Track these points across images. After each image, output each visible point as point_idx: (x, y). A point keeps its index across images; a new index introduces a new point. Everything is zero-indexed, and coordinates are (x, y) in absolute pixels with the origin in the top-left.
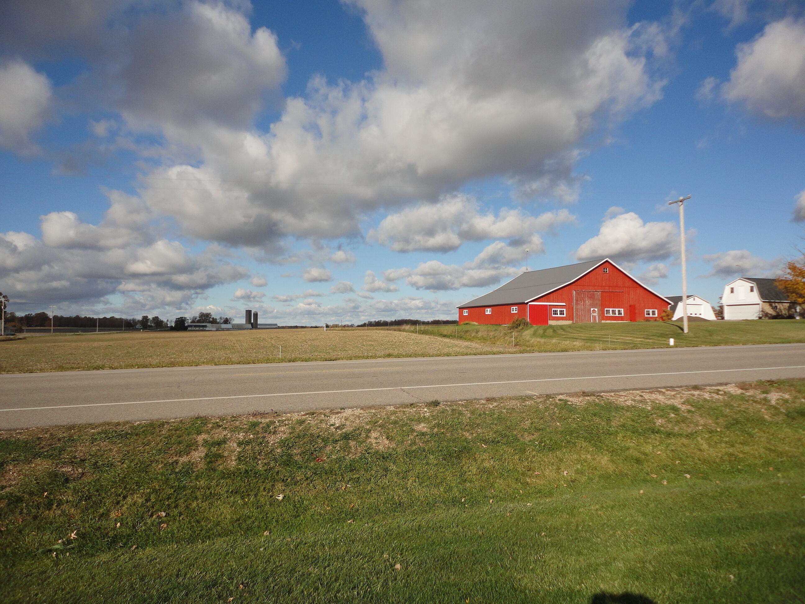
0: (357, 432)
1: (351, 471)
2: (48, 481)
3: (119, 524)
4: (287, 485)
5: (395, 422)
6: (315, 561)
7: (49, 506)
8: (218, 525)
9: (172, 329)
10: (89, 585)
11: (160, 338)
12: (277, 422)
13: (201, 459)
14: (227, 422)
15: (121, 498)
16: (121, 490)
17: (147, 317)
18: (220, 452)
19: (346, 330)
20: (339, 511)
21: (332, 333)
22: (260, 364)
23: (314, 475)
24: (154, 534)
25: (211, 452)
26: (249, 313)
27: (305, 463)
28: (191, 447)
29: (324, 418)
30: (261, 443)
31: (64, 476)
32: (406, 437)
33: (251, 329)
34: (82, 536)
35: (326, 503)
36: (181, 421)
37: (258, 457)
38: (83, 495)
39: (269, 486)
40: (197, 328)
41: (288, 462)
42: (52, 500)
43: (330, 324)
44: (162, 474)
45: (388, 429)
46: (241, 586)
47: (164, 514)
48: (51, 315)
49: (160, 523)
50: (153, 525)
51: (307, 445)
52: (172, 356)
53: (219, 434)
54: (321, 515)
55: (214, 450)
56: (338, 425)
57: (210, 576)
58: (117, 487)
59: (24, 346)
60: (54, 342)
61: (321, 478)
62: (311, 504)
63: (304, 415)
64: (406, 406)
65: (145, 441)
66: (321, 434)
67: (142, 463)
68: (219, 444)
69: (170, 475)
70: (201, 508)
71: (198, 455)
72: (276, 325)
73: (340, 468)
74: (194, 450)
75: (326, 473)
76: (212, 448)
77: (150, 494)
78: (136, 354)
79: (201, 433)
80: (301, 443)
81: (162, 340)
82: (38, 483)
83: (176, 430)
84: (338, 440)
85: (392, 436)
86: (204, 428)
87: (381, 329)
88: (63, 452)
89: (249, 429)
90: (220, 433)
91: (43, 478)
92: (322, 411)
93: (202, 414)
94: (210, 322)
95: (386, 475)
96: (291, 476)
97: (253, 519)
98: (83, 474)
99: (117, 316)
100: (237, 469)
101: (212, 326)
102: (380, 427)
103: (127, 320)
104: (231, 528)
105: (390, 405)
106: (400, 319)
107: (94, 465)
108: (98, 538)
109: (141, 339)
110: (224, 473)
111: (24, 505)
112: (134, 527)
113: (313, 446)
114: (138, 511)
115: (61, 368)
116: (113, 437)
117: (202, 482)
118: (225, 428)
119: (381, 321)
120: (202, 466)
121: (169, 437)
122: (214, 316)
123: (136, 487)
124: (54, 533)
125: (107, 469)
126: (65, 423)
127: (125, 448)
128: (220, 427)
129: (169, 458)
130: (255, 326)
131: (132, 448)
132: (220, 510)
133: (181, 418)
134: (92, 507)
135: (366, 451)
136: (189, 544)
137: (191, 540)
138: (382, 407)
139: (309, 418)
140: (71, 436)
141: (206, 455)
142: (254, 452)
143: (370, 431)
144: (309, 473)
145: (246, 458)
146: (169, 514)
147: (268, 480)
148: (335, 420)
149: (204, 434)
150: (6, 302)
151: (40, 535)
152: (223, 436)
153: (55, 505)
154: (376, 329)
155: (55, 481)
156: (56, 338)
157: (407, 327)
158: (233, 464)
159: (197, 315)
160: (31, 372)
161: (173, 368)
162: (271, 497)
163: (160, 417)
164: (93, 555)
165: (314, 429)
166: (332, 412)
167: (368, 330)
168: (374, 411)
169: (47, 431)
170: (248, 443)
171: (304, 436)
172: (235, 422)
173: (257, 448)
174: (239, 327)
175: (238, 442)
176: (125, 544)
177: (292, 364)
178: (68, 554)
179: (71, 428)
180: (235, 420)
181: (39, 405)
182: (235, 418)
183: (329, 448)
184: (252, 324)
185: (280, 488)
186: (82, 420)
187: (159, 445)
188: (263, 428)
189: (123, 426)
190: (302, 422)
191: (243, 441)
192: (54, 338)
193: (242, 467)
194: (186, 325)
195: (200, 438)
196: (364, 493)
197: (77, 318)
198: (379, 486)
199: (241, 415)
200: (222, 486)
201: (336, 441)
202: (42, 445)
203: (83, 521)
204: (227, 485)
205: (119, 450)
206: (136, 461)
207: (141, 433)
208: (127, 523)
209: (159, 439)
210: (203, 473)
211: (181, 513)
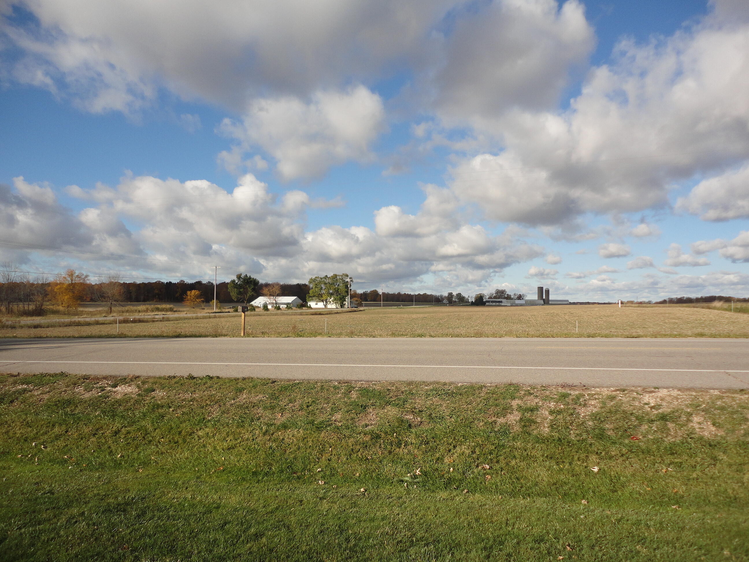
0: (676, 414)
1: (672, 454)
2: (397, 424)
3: (452, 469)
4: (602, 458)
5: (722, 408)
6: (642, 541)
7: (399, 445)
8: (536, 485)
9: (473, 304)
10: (436, 516)
11: (464, 312)
12: (586, 395)
13: (517, 422)
14: (538, 391)
15: (451, 447)
16: (451, 440)
17: (452, 293)
18: (533, 418)
19: (643, 307)
20: (661, 494)
21: (628, 310)
22: (559, 338)
23: (629, 453)
24: (481, 483)
25: (525, 417)
26: (541, 289)
27: (619, 439)
28: (506, 410)
29: (636, 396)
30: (572, 414)
31: (407, 422)
32: (737, 426)
33: (543, 305)
34: (425, 474)
35: (646, 483)
36: (496, 386)
37: (570, 427)
38: (423, 440)
39: (583, 456)
40: (494, 304)
41: (601, 436)
42: (400, 440)
43: (625, 300)
44: (484, 431)
45: (714, 415)
46: (568, 548)
47: (488, 467)
48: (380, 292)
49: (485, 474)
50: (479, 475)
51: (620, 422)
52: (476, 328)
53: (532, 402)
54: (640, 494)
55: (528, 415)
56: (653, 405)
57: (537, 531)
58: (448, 437)
59: (364, 316)
60: (384, 314)
61: (638, 456)
62: (629, 481)
63: (614, 391)
64: (735, 391)
65: (467, 400)
66: (634, 411)
67: (466, 419)
68: (532, 410)
69: (490, 433)
70: (519, 466)
71: (513, 418)
72: (568, 301)
73: (658, 449)
74: (510, 413)
75: (643, 453)
76: (526, 414)
77: (475, 447)
78: (446, 324)
79: (514, 398)
80: (614, 418)
81: (465, 314)
82: (390, 425)
83: (492, 394)
84: (654, 421)
85: (719, 423)
86: (517, 394)
87: (686, 307)
88: (406, 402)
89: (560, 400)
90: (532, 400)
91: (393, 421)
92: (633, 388)
93: (514, 382)
94: (505, 298)
95: (715, 465)
96: (605, 450)
97: (570, 486)
98: (422, 422)
99: (429, 293)
100: (551, 435)
101: (507, 302)
102: (703, 411)
103: (436, 296)
104: (548, 490)
105: (714, 389)
106: (708, 295)
107: (429, 416)
108: (436, 478)
109: (449, 312)
110: (538, 438)
111: (382, 441)
112: (464, 474)
113: (627, 423)
114: (466, 460)
115: (393, 335)
116: (442, 394)
117: (518, 444)
118: (537, 396)
119: (684, 297)
120: (517, 428)
121: (488, 399)
122: (508, 293)
123: (463, 440)
124: (404, 467)
125: (439, 420)
126: (405, 380)
127: (452, 405)
128: (531, 394)
129: (489, 418)
130: (547, 302)
131: (457, 405)
132: (537, 471)
133: (496, 383)
134: (430, 450)
135: (688, 435)
136: (511, 498)
137: (513, 494)
138: (705, 390)
139: (620, 396)
140: (411, 390)
141: (521, 419)
142: (566, 422)
143: (692, 414)
144: (624, 450)
145: (559, 426)
146: (492, 467)
147: (581, 450)
148: (649, 399)
149: (517, 399)
150: (351, 282)
151: (394, 467)
152: (535, 403)
153: (403, 444)
154: (680, 307)
155: (401, 425)
156: (385, 310)
157: (717, 304)
158: (546, 430)
159: (494, 292)
160: (374, 337)
161: (480, 338)
162: (586, 467)
163: (478, 381)
164: (433, 491)
165: (627, 405)
166: (645, 390)
167: (669, 307)
168: (694, 394)
169: (392, 384)
170: (559, 412)
171: (616, 412)
172: (545, 391)
173: (568, 418)
174: (532, 303)
175: (549, 410)
176: (458, 487)
177: (591, 339)
178: (415, 486)
179: (410, 383)
180: (545, 390)
181: (385, 363)
182: (544, 388)
183: (644, 427)
184: (544, 300)
185: (595, 460)
186: (418, 378)
187: (479, 406)
188: (573, 400)
189: (449, 386)
190: (613, 398)
191: (554, 410)
192: (383, 310)
193: (556, 435)
194: (484, 300)
195: (515, 403)
196: (689, 480)
197: (399, 294)
198: (706, 475)
199: (550, 386)
200: (538, 450)
201: (652, 421)
202: (391, 396)
203: (424, 462)
204: (542, 449)
205: (447, 406)
206: (462, 417)
207: (463, 393)
208: (458, 470)
209: (479, 400)
210: (518, 435)
211: (502, 468)
